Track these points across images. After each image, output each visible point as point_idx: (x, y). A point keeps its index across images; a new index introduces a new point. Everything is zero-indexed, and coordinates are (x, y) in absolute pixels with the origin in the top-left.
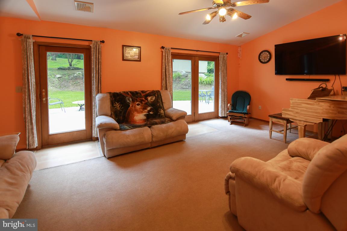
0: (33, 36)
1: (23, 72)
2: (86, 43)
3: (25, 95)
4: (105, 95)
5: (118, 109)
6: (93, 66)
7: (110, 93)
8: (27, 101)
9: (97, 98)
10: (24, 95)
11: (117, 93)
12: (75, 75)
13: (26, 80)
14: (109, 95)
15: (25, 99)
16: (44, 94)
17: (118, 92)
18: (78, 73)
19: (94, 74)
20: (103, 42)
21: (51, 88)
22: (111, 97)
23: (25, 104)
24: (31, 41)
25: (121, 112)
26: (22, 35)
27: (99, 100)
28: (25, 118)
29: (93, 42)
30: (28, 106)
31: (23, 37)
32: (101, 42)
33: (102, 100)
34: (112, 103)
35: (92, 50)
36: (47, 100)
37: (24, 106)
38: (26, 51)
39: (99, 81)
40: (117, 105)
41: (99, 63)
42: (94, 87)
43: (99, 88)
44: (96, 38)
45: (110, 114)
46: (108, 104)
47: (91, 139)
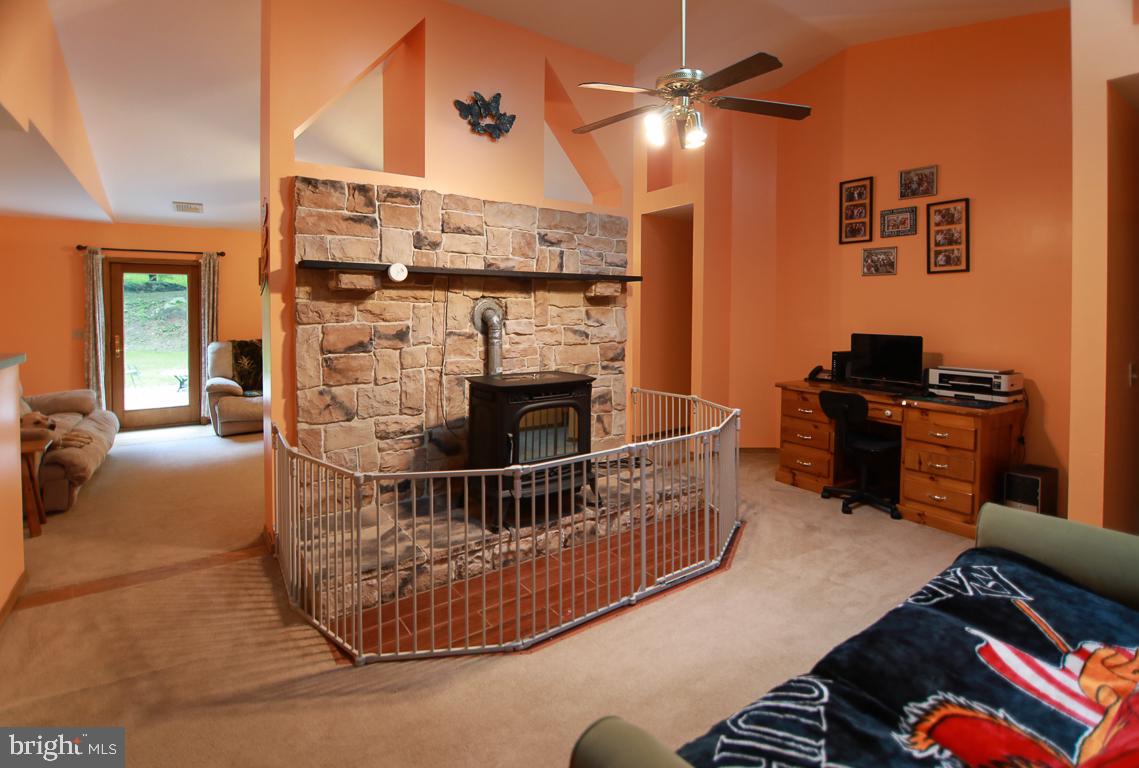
0: (103, 249)
1: (87, 306)
2: (193, 257)
3: (89, 343)
4: (224, 345)
5: (246, 367)
6: (204, 295)
7: (233, 342)
8: (92, 353)
9: (210, 349)
10: (86, 343)
11: (246, 342)
12: (169, 308)
13: (91, 319)
14: (231, 344)
15: (89, 348)
16: (117, 342)
17: (248, 340)
18: (174, 301)
19: (205, 310)
20: (222, 254)
21: (128, 329)
22: (234, 347)
23: (89, 357)
24: (100, 257)
25: (250, 373)
26: (85, 248)
27: (213, 352)
28: (88, 379)
29: (204, 256)
30: (93, 360)
31: (87, 251)
32: (218, 254)
33: (217, 353)
34: (236, 358)
35: (203, 268)
36: (122, 353)
37: (86, 360)
38: (91, 272)
39: (214, 321)
40: (245, 362)
41: (214, 290)
42: (205, 331)
43: (215, 333)
44: (209, 247)
45: (231, 375)
46: (228, 360)
47: (198, 421)
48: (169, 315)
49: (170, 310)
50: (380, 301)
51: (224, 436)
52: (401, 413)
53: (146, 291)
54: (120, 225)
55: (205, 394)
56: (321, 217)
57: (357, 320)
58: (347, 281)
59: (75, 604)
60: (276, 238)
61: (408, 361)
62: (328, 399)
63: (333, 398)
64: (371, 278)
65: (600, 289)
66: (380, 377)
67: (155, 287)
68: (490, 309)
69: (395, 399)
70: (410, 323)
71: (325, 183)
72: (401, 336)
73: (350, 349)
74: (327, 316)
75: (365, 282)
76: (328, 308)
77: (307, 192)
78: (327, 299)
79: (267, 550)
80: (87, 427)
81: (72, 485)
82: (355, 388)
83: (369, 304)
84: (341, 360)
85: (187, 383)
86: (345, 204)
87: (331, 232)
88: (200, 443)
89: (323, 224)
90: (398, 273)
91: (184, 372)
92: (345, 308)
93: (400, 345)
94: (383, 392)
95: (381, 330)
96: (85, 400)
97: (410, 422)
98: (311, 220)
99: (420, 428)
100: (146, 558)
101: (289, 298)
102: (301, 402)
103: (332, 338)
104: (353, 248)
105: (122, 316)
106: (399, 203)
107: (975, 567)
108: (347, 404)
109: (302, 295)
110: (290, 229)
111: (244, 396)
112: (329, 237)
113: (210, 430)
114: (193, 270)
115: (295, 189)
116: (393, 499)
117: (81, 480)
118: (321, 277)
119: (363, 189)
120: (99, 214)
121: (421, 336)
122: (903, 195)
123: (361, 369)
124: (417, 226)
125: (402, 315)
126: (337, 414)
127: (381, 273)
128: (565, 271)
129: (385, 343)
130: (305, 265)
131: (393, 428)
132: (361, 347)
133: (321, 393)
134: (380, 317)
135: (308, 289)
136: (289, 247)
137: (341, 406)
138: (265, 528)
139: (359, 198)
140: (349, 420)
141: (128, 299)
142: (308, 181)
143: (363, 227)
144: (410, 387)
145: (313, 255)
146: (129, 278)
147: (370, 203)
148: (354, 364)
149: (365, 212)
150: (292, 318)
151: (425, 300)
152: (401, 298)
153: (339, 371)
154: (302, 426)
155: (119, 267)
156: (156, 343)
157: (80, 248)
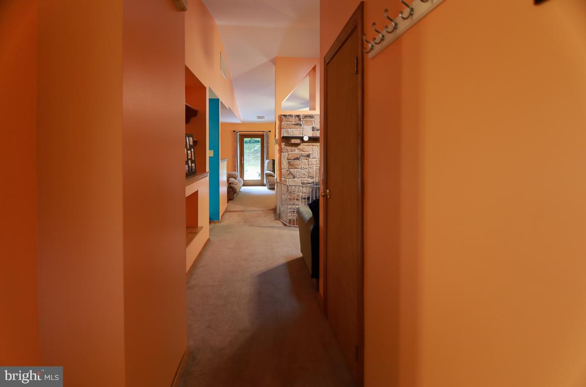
0: (239, 131)
1: (235, 148)
2: (262, 133)
4: (270, 161)
6: (265, 145)
9: (266, 162)
10: (235, 159)
12: (256, 148)
13: (236, 152)
15: (236, 161)
16: (242, 159)
19: (265, 149)
22: (273, 161)
24: (238, 134)
28: (236, 170)
29: (265, 132)
30: (236, 164)
32: (268, 132)
33: (268, 163)
34: (273, 165)
35: (265, 136)
36: (244, 162)
38: (237, 138)
39: (268, 153)
41: (268, 143)
42: (265, 156)
43: (268, 157)
45: (272, 171)
46: (271, 165)
47: (263, 185)
48: (256, 151)
50: (302, 146)
51: (269, 189)
52: (308, 178)
53: (249, 143)
54: (244, 124)
55: (265, 176)
56: (288, 124)
57: (296, 151)
58: (293, 141)
60: (277, 130)
61: (310, 163)
62: (289, 172)
63: (290, 172)
64: (299, 140)
66: (302, 167)
67: (252, 141)
69: (306, 173)
70: (311, 152)
71: (288, 115)
72: (308, 156)
73: (295, 159)
74: (289, 150)
75: (298, 141)
76: (289, 148)
77: (284, 118)
78: (289, 146)
79: (275, 209)
80: (236, 181)
81: (234, 194)
82: (296, 170)
83: (300, 147)
84: (293, 162)
86: (294, 120)
87: (290, 128)
89: (288, 126)
90: (306, 139)
92: (293, 148)
93: (308, 158)
94: (303, 171)
95: (303, 154)
96: (236, 175)
97: (310, 180)
98: (285, 126)
99: (314, 182)
100: (249, 209)
101: (280, 146)
102: (282, 172)
103: (290, 156)
104: (295, 132)
105: (244, 153)
106: (308, 119)
108: (294, 174)
109: (283, 145)
110: (280, 128)
112: (290, 130)
113: (266, 187)
114: (262, 136)
115: (282, 118)
117: (236, 192)
118: (287, 140)
119: (298, 116)
120: (238, 121)
121: (314, 156)
123: (297, 165)
124: (313, 125)
125: (309, 150)
126: (291, 177)
127: (301, 138)
129: (304, 158)
130: (284, 137)
131: (306, 181)
132: (297, 159)
133: (287, 171)
134: (302, 151)
135: (284, 143)
136: (280, 133)
137: (292, 174)
138: (275, 205)
139: (297, 119)
140: (294, 178)
141: (246, 146)
142: (284, 115)
143: (298, 126)
144: (311, 171)
145: (286, 135)
146: (246, 139)
147: (300, 120)
148: (296, 163)
149: (299, 122)
150: (281, 151)
151: (315, 146)
152: (308, 145)
153: (292, 165)
154: (283, 179)
155: (243, 136)
156: (252, 162)
157: (234, 131)
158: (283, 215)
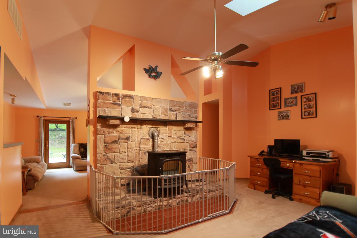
0: (44, 117)
1: (39, 133)
2: (68, 119)
3: (40, 143)
4: (76, 145)
5: (82, 151)
6: (71, 130)
8: (40, 146)
9: (72, 146)
11: (82, 144)
13: (40, 136)
14: (78, 145)
16: (47, 143)
17: (83, 143)
18: (63, 133)
19: (71, 134)
20: (76, 118)
21: (50, 142)
22: (79, 145)
23: (39, 147)
24: (43, 119)
25: (84, 153)
26: (39, 116)
27: (73, 147)
28: (39, 154)
29: (71, 118)
30: (40, 148)
31: (39, 117)
32: (75, 118)
33: (74, 147)
34: (80, 148)
35: (71, 122)
36: (48, 146)
37: (39, 148)
38: (41, 123)
39: (74, 137)
40: (82, 149)
41: (74, 128)
42: (71, 140)
43: (74, 141)
44: (73, 116)
45: (78, 154)
46: (77, 149)
47: (69, 167)
48: (61, 138)
49: (61, 136)
50: (122, 128)
51: (76, 171)
52: (127, 162)
53: (55, 131)
54: (49, 110)
55: (71, 159)
56: (105, 103)
57: (114, 134)
58: (112, 122)
59: (35, 213)
60: (92, 109)
61: (129, 146)
62: (106, 157)
63: (107, 157)
64: (119, 121)
65: (189, 125)
66: (121, 151)
67: (57, 130)
68: (154, 131)
69: (126, 158)
70: (130, 135)
71: (106, 93)
72: (128, 139)
73: (112, 142)
74: (106, 132)
75: (117, 122)
76: (106, 130)
77: (101, 96)
78: (106, 127)
79: (88, 201)
80: (39, 166)
81: (35, 182)
82: (114, 154)
83: (118, 129)
84: (110, 146)
85: (66, 157)
86: (111, 99)
87: (107, 107)
88: (69, 173)
89: (105, 105)
90: (127, 119)
91: (65, 153)
92: (111, 130)
93: (127, 141)
94: (122, 155)
95: (122, 137)
96: (38, 159)
97: (130, 165)
98: (101, 104)
99: (133, 167)
100: (54, 202)
101: (95, 127)
102: (98, 158)
103: (107, 139)
104: (113, 112)
105: (48, 138)
106: (127, 99)
107: (320, 211)
108: (111, 159)
109: (99, 126)
110: (96, 107)
111: (82, 159)
112: (107, 109)
113: (72, 169)
114: (68, 123)
115: (97, 95)
116: (125, 188)
117: (37, 181)
118: (104, 120)
119: (117, 95)
120: (43, 107)
121: (133, 139)
122: (292, 93)
123: (116, 148)
124: (132, 106)
125: (128, 132)
126: (109, 162)
127: (122, 119)
128: (177, 119)
129: (123, 141)
130: (100, 117)
131: (125, 167)
132: (116, 142)
133: (104, 155)
134: (121, 133)
135: (101, 124)
136: (95, 112)
137: (110, 159)
138: (88, 196)
139: (116, 98)
140: (112, 164)
141: (50, 133)
142: (101, 93)
143: (117, 106)
144: (130, 154)
145: (102, 114)
146: (52, 126)
147: (119, 99)
148: (114, 147)
149: (117, 101)
150: (96, 133)
151: (134, 128)
152: (127, 127)
153: (108, 149)
154: (98, 165)
155: (48, 122)
156: (57, 146)
157: (37, 116)
158: (105, 214)
